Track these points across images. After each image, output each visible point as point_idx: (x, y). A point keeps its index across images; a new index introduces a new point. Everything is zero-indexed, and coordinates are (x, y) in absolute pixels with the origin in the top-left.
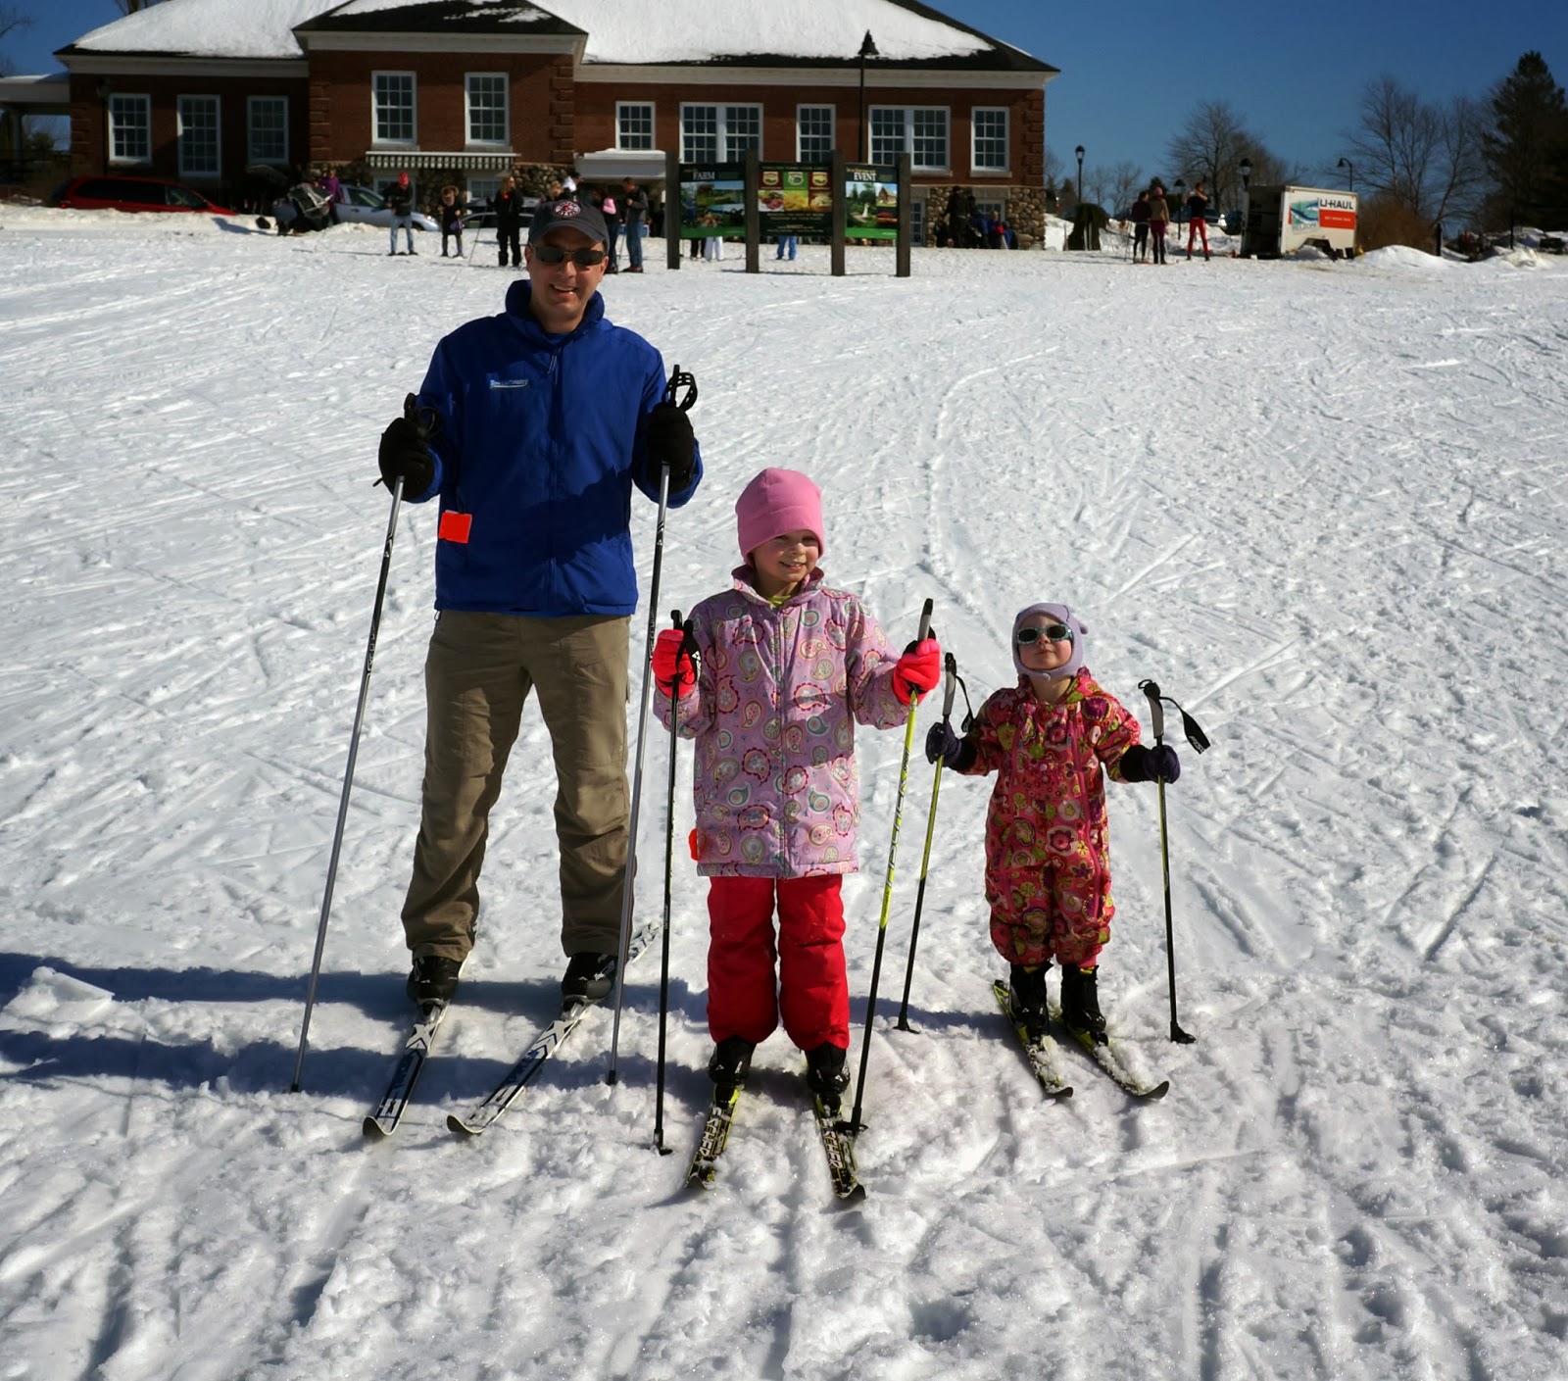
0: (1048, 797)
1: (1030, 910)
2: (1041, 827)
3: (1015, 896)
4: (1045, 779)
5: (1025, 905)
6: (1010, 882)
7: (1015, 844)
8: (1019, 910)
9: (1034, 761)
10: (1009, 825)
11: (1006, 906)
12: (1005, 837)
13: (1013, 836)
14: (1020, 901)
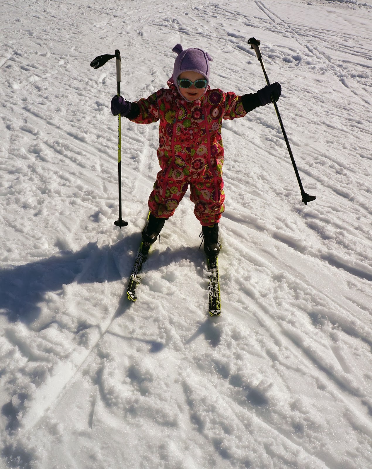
0: (192, 146)
1: (171, 200)
2: (188, 160)
3: (168, 191)
4: (192, 137)
5: (170, 196)
6: (168, 184)
7: (174, 166)
8: (167, 198)
9: (186, 129)
10: (171, 157)
11: (161, 194)
12: (169, 163)
13: (174, 162)
14: (169, 194)
